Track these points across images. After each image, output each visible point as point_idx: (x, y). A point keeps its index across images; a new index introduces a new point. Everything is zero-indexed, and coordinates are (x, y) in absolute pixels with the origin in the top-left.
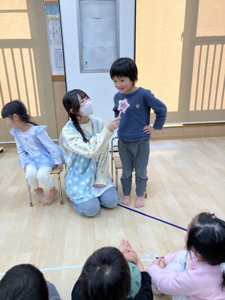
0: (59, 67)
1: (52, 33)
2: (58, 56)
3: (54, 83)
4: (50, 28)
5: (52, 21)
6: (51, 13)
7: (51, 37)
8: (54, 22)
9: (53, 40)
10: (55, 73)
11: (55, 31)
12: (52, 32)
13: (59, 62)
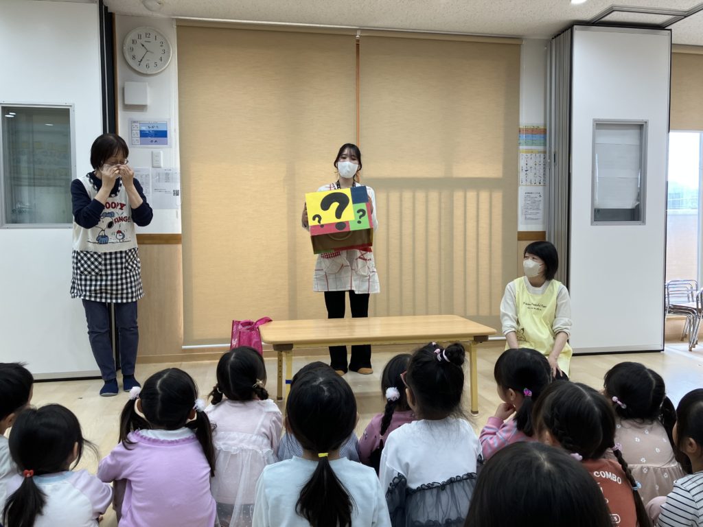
0: (530, 219)
1: (524, 171)
2: (529, 202)
3: (520, 242)
4: (522, 163)
5: (525, 154)
6: (526, 144)
7: (522, 176)
8: (529, 155)
9: (524, 180)
10: (522, 228)
11: (529, 168)
12: (525, 169)
13: (530, 211)
